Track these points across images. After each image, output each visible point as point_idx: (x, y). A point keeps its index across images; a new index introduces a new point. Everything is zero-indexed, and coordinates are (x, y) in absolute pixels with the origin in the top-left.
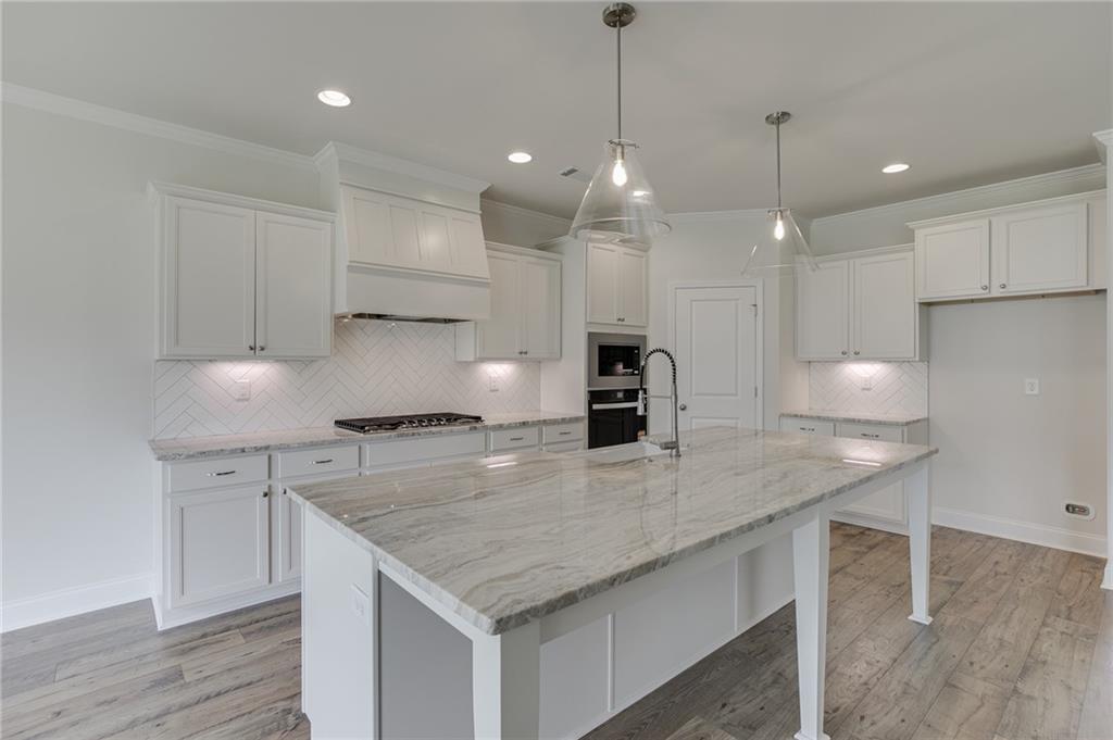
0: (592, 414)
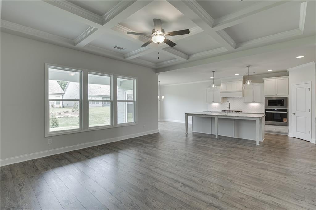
0: (266, 113)
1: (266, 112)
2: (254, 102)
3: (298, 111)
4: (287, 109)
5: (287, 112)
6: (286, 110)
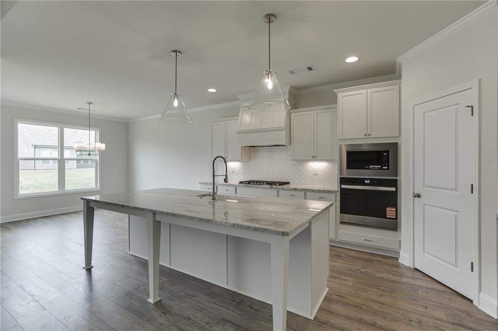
1: (343, 186)
2: (314, 158)
4: (397, 179)
5: (397, 189)
6: (394, 183)
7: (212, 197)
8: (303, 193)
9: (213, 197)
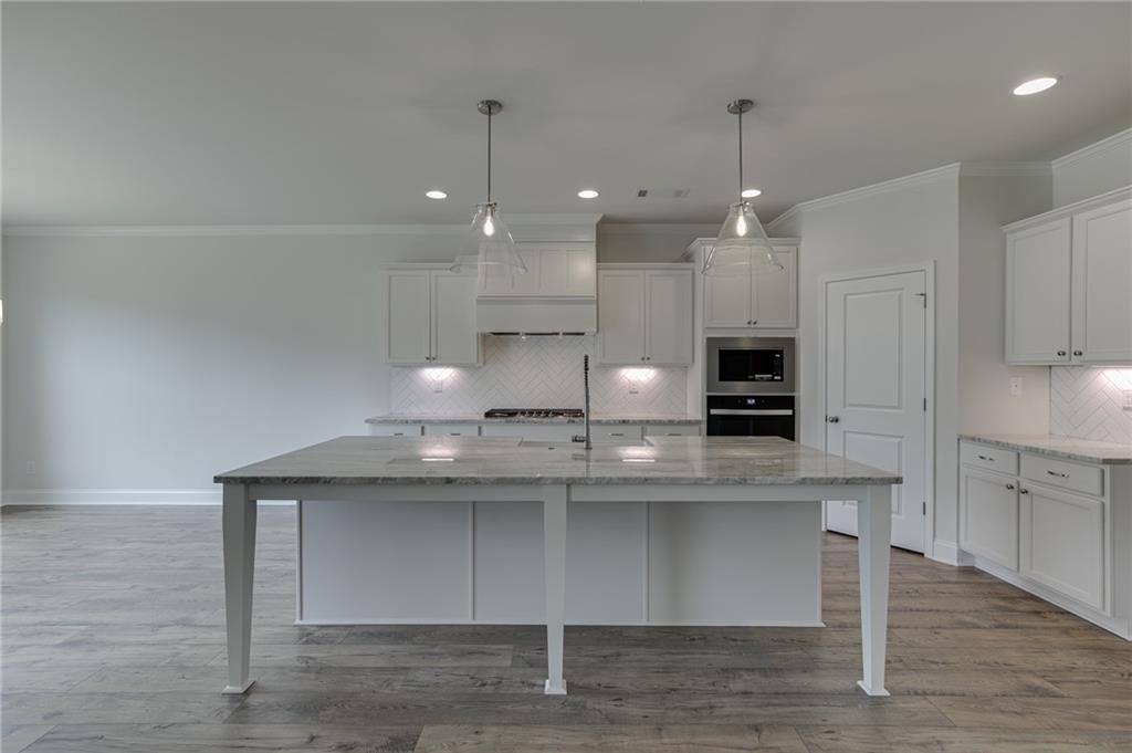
0: (710, 416)
1: (712, 412)
3: (851, 405)
4: (793, 397)
6: (789, 402)
7: (585, 443)
8: (638, 429)
9: (588, 444)
